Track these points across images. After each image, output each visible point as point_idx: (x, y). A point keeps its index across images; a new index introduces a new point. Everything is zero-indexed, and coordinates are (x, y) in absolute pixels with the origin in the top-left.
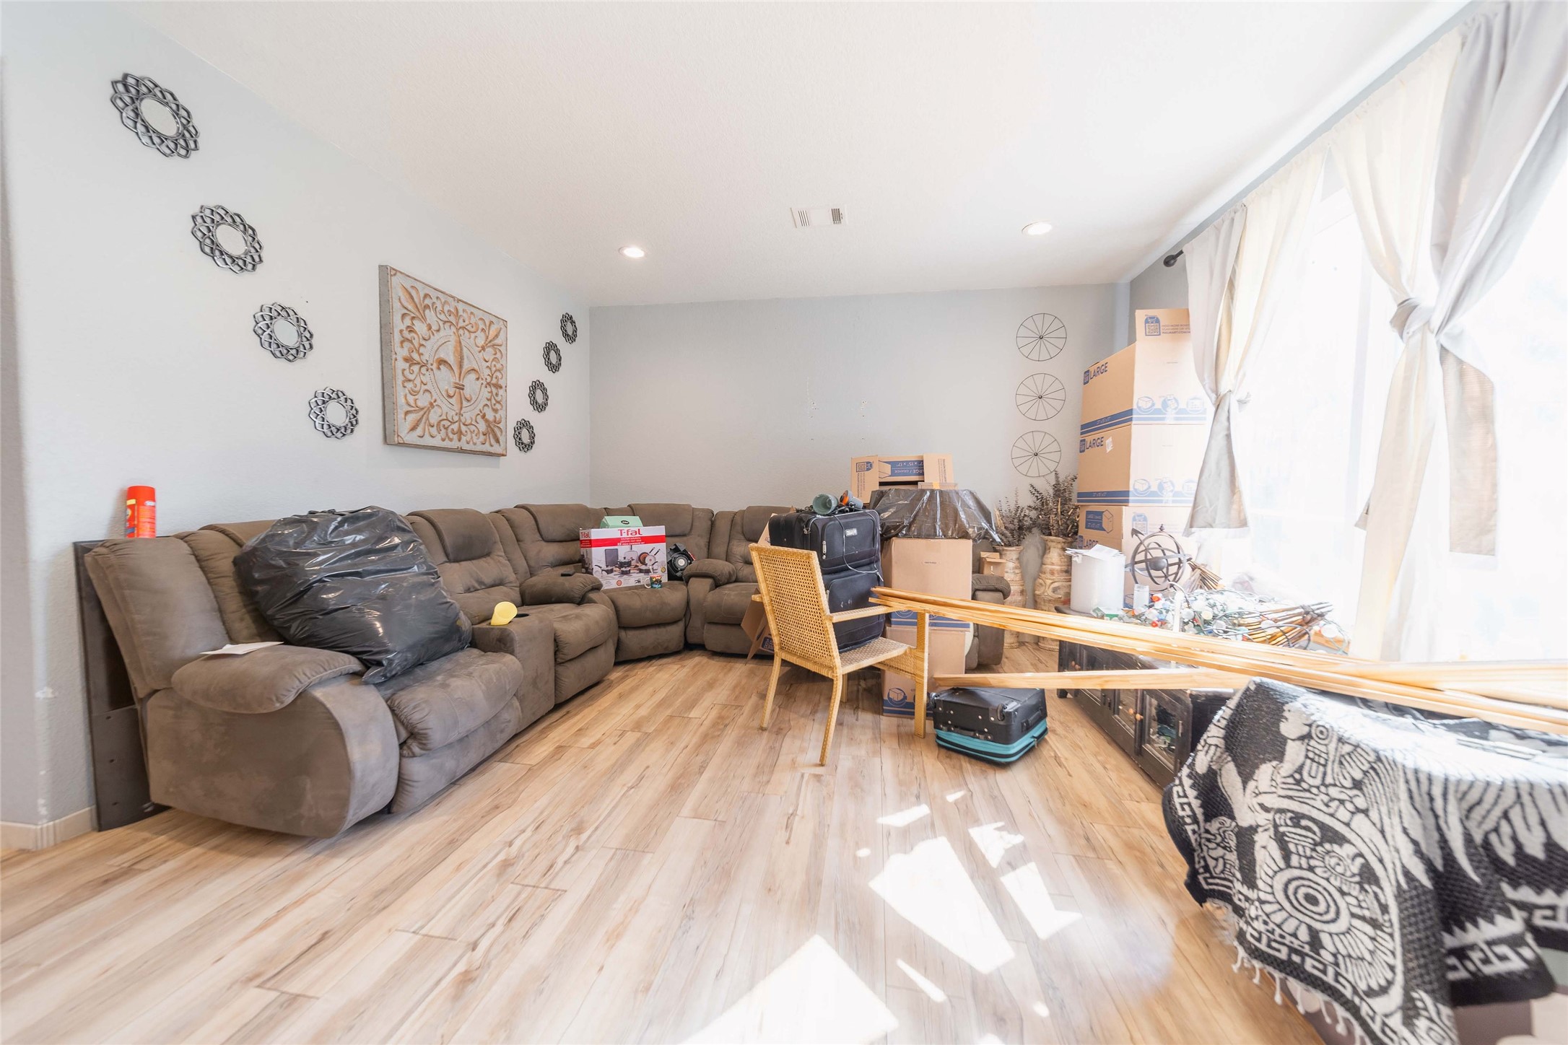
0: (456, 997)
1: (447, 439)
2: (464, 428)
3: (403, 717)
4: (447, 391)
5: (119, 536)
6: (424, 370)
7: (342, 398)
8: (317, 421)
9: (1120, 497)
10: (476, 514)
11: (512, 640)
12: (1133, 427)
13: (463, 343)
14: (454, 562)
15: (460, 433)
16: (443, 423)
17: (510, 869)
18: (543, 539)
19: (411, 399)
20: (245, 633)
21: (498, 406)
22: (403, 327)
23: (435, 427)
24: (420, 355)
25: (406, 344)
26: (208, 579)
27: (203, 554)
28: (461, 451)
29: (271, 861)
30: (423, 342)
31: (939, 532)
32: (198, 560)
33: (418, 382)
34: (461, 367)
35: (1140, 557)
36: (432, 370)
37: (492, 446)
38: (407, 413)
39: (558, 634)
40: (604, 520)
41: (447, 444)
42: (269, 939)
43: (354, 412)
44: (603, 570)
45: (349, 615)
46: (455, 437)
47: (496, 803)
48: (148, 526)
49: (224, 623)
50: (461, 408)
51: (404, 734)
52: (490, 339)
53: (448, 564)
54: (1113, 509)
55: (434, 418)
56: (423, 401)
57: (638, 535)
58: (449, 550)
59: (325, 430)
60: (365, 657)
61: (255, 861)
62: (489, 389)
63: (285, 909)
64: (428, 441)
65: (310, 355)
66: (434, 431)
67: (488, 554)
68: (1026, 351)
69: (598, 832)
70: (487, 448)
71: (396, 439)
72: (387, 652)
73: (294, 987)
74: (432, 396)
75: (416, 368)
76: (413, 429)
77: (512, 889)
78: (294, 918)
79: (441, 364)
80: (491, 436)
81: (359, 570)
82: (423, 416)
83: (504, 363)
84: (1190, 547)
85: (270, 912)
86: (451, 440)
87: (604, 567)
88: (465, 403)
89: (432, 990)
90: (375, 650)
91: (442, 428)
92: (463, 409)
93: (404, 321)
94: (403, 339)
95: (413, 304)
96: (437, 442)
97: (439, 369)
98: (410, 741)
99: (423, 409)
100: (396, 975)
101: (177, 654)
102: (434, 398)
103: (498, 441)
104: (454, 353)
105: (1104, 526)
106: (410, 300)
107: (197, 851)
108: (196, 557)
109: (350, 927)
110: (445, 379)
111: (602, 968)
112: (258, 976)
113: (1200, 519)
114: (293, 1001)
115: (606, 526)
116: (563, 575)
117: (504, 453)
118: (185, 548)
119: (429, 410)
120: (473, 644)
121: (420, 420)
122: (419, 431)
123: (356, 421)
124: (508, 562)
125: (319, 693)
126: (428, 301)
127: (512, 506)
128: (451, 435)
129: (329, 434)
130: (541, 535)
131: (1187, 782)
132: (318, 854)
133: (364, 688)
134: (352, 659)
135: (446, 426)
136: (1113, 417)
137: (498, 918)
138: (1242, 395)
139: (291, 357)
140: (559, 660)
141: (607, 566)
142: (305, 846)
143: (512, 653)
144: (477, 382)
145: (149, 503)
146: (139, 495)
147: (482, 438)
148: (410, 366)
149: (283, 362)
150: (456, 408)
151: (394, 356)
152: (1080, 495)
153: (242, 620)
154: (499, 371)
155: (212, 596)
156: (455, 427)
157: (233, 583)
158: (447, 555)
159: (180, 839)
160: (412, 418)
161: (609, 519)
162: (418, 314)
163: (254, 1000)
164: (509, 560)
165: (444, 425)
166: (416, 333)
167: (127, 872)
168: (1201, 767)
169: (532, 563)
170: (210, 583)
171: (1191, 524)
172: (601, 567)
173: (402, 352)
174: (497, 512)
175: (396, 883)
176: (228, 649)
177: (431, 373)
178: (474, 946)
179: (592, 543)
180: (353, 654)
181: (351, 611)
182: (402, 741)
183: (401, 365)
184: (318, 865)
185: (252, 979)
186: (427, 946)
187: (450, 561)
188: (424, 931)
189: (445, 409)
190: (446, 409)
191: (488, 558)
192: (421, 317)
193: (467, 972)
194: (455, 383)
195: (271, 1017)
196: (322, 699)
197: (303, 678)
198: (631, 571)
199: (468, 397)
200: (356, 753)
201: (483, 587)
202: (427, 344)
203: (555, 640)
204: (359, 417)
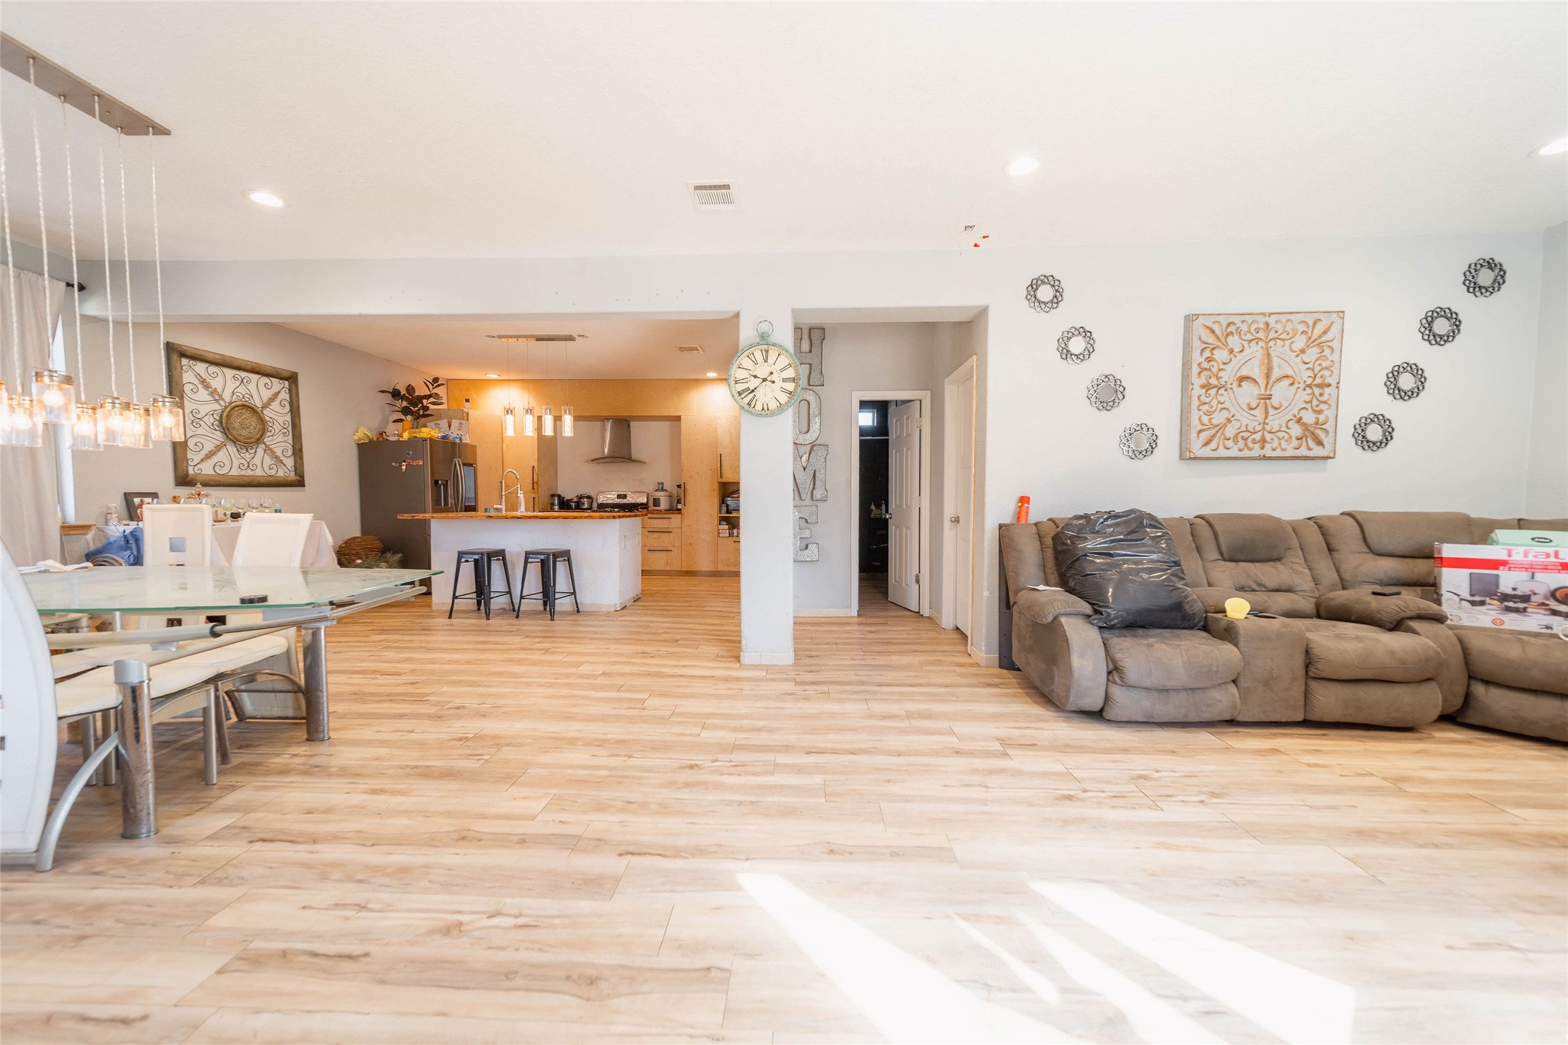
0: (1057, 799)
1: (1246, 449)
2: (1268, 437)
3: (1110, 653)
4: (1249, 404)
5: (1015, 522)
6: (1222, 391)
7: (1145, 429)
8: (1125, 448)
10: (1278, 520)
11: (1237, 633)
13: (1273, 354)
14: (1231, 560)
15: (1263, 441)
16: (1242, 434)
17: (1143, 781)
18: (1372, 552)
19: (1205, 419)
20: (1053, 581)
21: (1323, 406)
22: (1202, 359)
23: (1231, 440)
24: (1218, 378)
25: (1205, 374)
26: (1042, 548)
27: (1042, 534)
28: (1265, 458)
29: (1040, 708)
30: (1224, 367)
32: (1040, 537)
33: (1214, 403)
34: (1268, 377)
36: (1231, 389)
37: (1310, 449)
38: (1200, 432)
39: (1312, 645)
40: (1493, 535)
41: (1246, 453)
42: (1015, 733)
43: (1154, 437)
44: (1462, 600)
45: (1095, 579)
46: (1257, 446)
47: (1175, 750)
48: (1025, 517)
49: (1045, 574)
50: (1266, 418)
51: (1111, 666)
52: (1313, 339)
53: (1222, 562)
55: (1230, 431)
56: (1219, 418)
57: (1552, 559)
58: (1224, 549)
59: (1130, 454)
60: (1095, 607)
61: (1035, 705)
62: (1309, 391)
63: (1029, 727)
64: (1222, 452)
65: (1123, 403)
66: (1230, 443)
67: (1278, 559)
69: (1231, 806)
70: (1303, 452)
71: (1188, 454)
72: (1107, 607)
73: (1009, 752)
74: (1229, 412)
75: (1213, 392)
76: (1206, 444)
77: (1133, 787)
78: (1029, 732)
79: (1242, 381)
80: (1309, 439)
81: (1112, 552)
82: (1217, 432)
83: (1336, 357)
85: (1024, 725)
86: (1250, 449)
87: (1466, 595)
88: (1271, 411)
89: (1053, 789)
90: (1101, 604)
91: (1240, 439)
92: (1269, 418)
93: (1203, 355)
94: (1200, 370)
95: (1214, 337)
96: (1234, 452)
97: (1240, 386)
98: (1114, 672)
99: (1216, 426)
100: (1045, 775)
101: (1021, 584)
102: (1231, 414)
103: (1320, 443)
104: (1260, 366)
106: (1211, 335)
107: (1020, 691)
108: (1039, 535)
109: (1046, 749)
110: (1248, 393)
111: (1137, 848)
112: (1003, 740)
114: (1005, 755)
115: (1493, 542)
116: (1374, 593)
117: (1331, 455)
118: (1034, 529)
119: (1225, 426)
120: (1205, 628)
121: (1214, 435)
122: (1213, 445)
123: (1156, 444)
124: (1307, 571)
125: (1063, 620)
126: (1232, 328)
127: (1337, 513)
128: (1251, 445)
129: (1134, 457)
130: (1369, 547)
132: (1059, 717)
133: (1090, 626)
134: (1090, 607)
135: (1245, 437)
137: (1109, 792)
139: (1109, 408)
140: (1311, 674)
141: (1472, 595)
142: (1058, 711)
143: (1236, 645)
144: (1292, 387)
145: (1026, 505)
146: (1024, 500)
147: (1295, 443)
148: (1207, 391)
149: (1104, 412)
150: (1260, 417)
151: (1190, 387)
153: (1053, 573)
154: (1327, 368)
155: (1041, 557)
156: (1257, 437)
157: (1052, 552)
158: (1221, 554)
159: (1019, 683)
160: (1204, 436)
161: (1500, 534)
162: (1219, 344)
163: (997, 746)
164: (1309, 569)
165: (1243, 437)
166: (1215, 360)
167: (996, 686)
169: (1346, 576)
170: (1042, 550)
172: (1458, 595)
173: (1197, 381)
174: (1309, 519)
175: (1078, 747)
176: (1041, 587)
177: (1231, 392)
178: (1085, 791)
179: (1444, 562)
180: (1091, 604)
181: (1096, 577)
182: (1110, 670)
183: (1198, 391)
184: (1056, 721)
185: (1001, 740)
186: (1067, 775)
187: (1225, 560)
188: (1071, 771)
189: (1245, 421)
190: (1250, 421)
191: (1278, 564)
192: (1221, 345)
193: (1072, 796)
194: (1260, 395)
195: (995, 754)
196: (1064, 624)
197: (1056, 608)
198: (1529, 610)
199: (1276, 405)
200: (1076, 662)
201: (1263, 589)
202: (1228, 367)
203: (1307, 651)
204: (1158, 441)
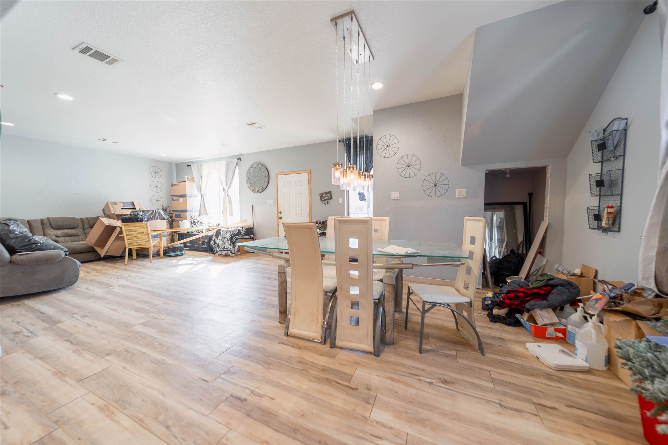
9: (186, 211)
12: (187, 198)
31: (159, 219)
35: (192, 221)
54: (184, 213)
68: (152, 175)
84: (199, 219)
105: (181, 216)
113: (201, 214)
131: (212, 241)
136: (181, 195)
138: (205, 194)
152: (173, 210)
168: (214, 239)
171: (200, 215)
